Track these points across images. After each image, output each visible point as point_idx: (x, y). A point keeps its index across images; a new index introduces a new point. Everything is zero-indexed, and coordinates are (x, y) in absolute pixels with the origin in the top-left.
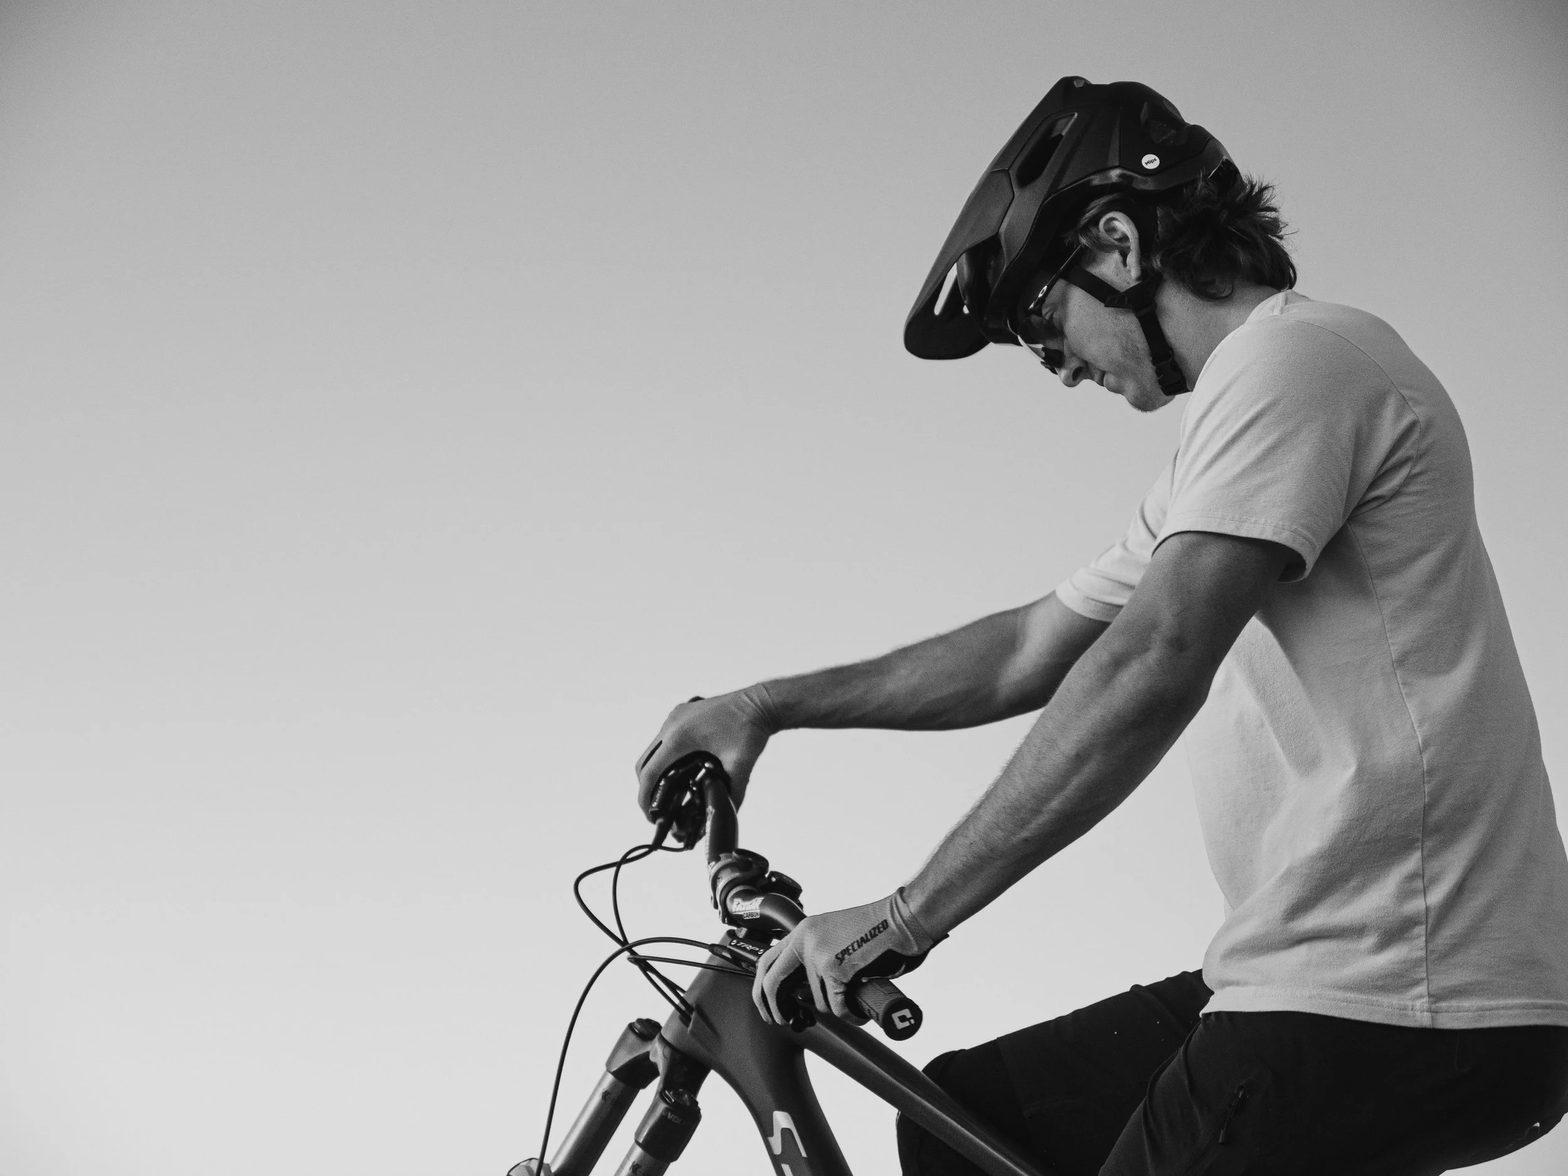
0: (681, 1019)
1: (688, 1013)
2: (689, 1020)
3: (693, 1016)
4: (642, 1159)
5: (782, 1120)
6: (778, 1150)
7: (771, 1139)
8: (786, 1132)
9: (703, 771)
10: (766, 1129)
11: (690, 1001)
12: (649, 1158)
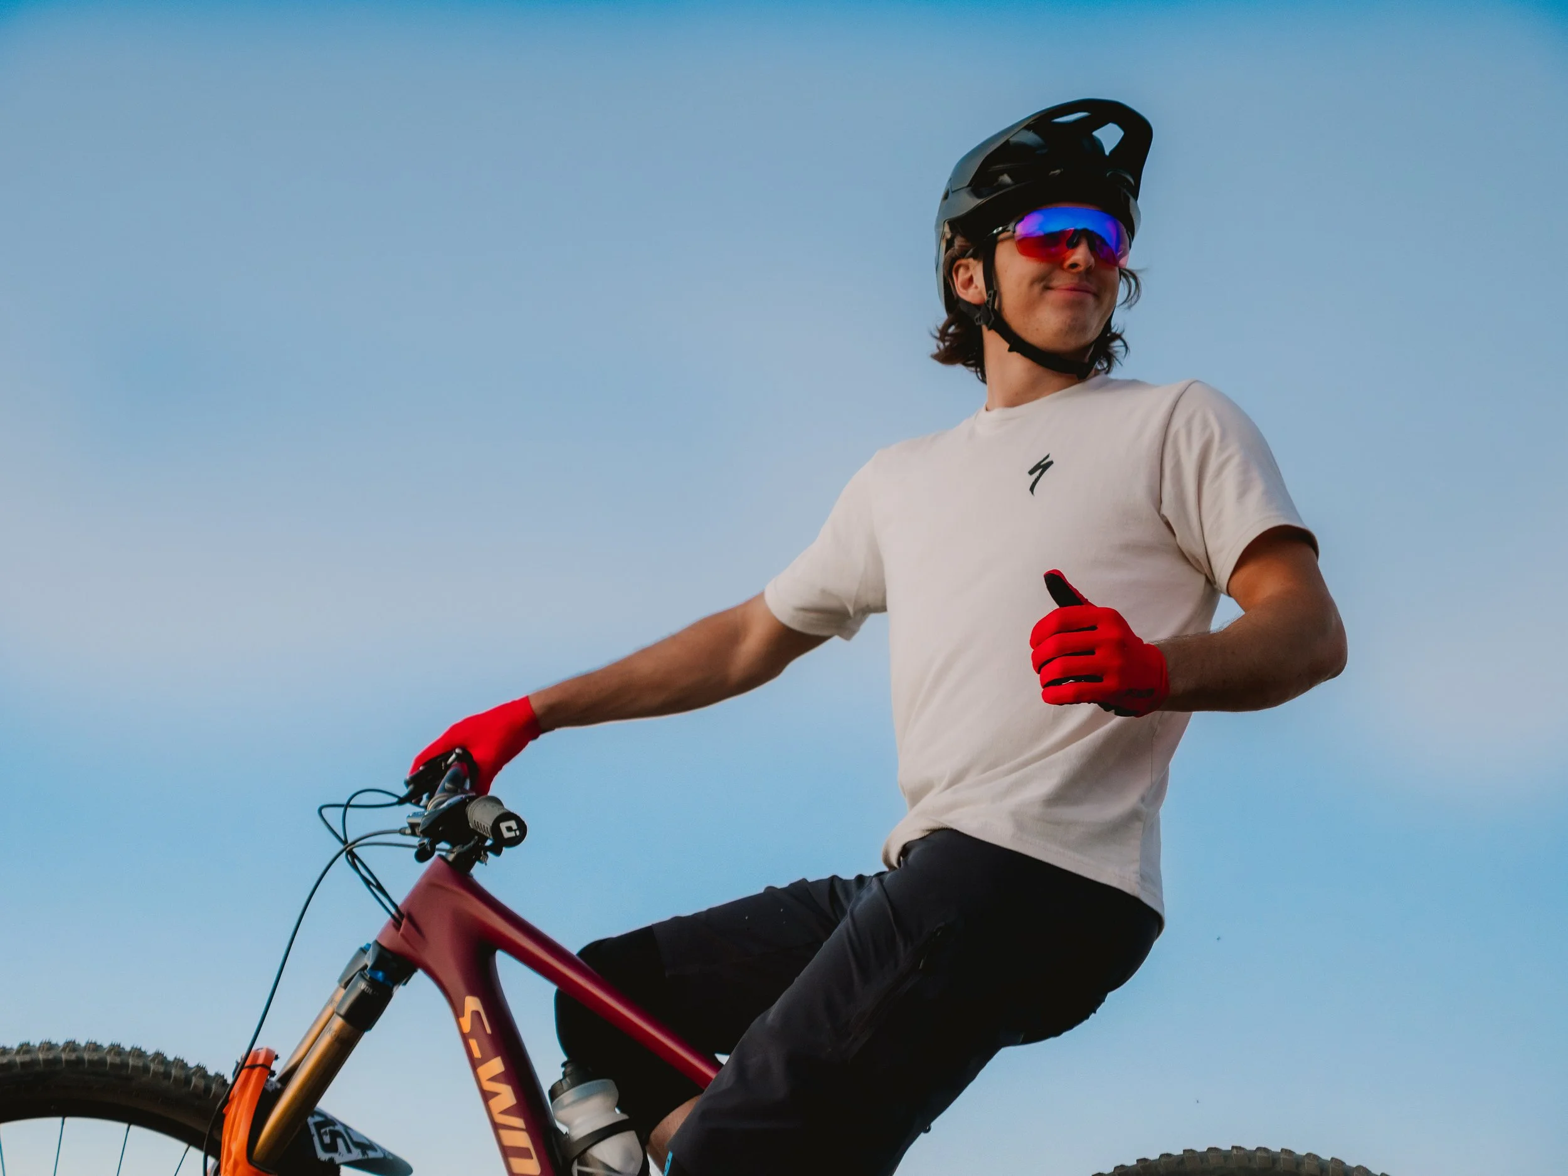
0: (394, 926)
1: (400, 919)
2: (401, 925)
3: (404, 922)
4: (342, 1030)
5: (472, 1004)
6: (467, 1028)
7: (461, 1020)
8: (476, 1014)
9: (454, 756)
10: (458, 1012)
11: (402, 910)
12: (349, 1027)
